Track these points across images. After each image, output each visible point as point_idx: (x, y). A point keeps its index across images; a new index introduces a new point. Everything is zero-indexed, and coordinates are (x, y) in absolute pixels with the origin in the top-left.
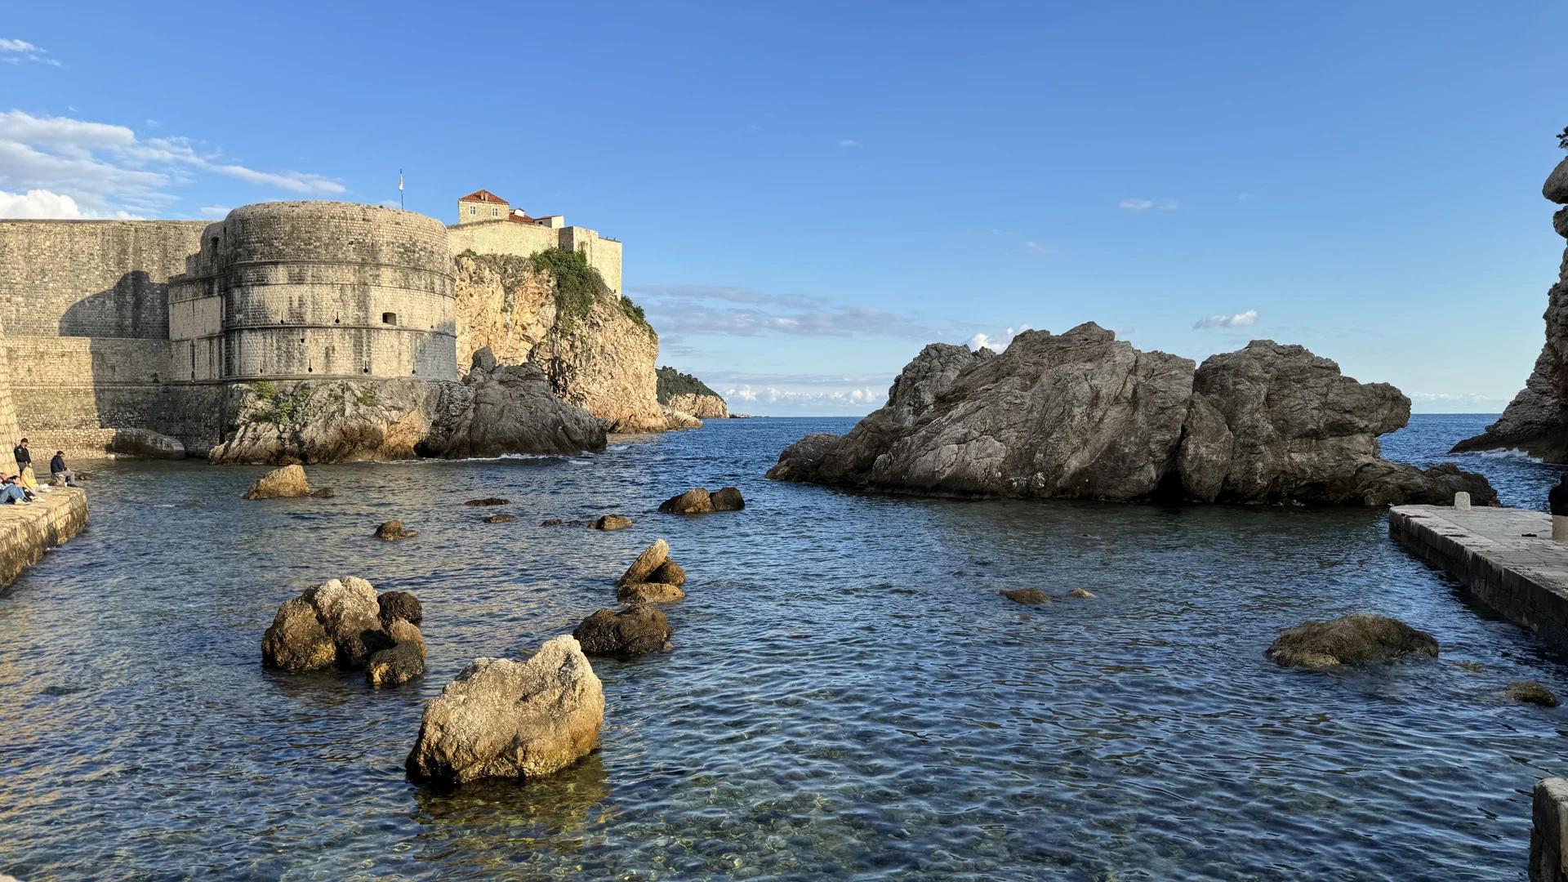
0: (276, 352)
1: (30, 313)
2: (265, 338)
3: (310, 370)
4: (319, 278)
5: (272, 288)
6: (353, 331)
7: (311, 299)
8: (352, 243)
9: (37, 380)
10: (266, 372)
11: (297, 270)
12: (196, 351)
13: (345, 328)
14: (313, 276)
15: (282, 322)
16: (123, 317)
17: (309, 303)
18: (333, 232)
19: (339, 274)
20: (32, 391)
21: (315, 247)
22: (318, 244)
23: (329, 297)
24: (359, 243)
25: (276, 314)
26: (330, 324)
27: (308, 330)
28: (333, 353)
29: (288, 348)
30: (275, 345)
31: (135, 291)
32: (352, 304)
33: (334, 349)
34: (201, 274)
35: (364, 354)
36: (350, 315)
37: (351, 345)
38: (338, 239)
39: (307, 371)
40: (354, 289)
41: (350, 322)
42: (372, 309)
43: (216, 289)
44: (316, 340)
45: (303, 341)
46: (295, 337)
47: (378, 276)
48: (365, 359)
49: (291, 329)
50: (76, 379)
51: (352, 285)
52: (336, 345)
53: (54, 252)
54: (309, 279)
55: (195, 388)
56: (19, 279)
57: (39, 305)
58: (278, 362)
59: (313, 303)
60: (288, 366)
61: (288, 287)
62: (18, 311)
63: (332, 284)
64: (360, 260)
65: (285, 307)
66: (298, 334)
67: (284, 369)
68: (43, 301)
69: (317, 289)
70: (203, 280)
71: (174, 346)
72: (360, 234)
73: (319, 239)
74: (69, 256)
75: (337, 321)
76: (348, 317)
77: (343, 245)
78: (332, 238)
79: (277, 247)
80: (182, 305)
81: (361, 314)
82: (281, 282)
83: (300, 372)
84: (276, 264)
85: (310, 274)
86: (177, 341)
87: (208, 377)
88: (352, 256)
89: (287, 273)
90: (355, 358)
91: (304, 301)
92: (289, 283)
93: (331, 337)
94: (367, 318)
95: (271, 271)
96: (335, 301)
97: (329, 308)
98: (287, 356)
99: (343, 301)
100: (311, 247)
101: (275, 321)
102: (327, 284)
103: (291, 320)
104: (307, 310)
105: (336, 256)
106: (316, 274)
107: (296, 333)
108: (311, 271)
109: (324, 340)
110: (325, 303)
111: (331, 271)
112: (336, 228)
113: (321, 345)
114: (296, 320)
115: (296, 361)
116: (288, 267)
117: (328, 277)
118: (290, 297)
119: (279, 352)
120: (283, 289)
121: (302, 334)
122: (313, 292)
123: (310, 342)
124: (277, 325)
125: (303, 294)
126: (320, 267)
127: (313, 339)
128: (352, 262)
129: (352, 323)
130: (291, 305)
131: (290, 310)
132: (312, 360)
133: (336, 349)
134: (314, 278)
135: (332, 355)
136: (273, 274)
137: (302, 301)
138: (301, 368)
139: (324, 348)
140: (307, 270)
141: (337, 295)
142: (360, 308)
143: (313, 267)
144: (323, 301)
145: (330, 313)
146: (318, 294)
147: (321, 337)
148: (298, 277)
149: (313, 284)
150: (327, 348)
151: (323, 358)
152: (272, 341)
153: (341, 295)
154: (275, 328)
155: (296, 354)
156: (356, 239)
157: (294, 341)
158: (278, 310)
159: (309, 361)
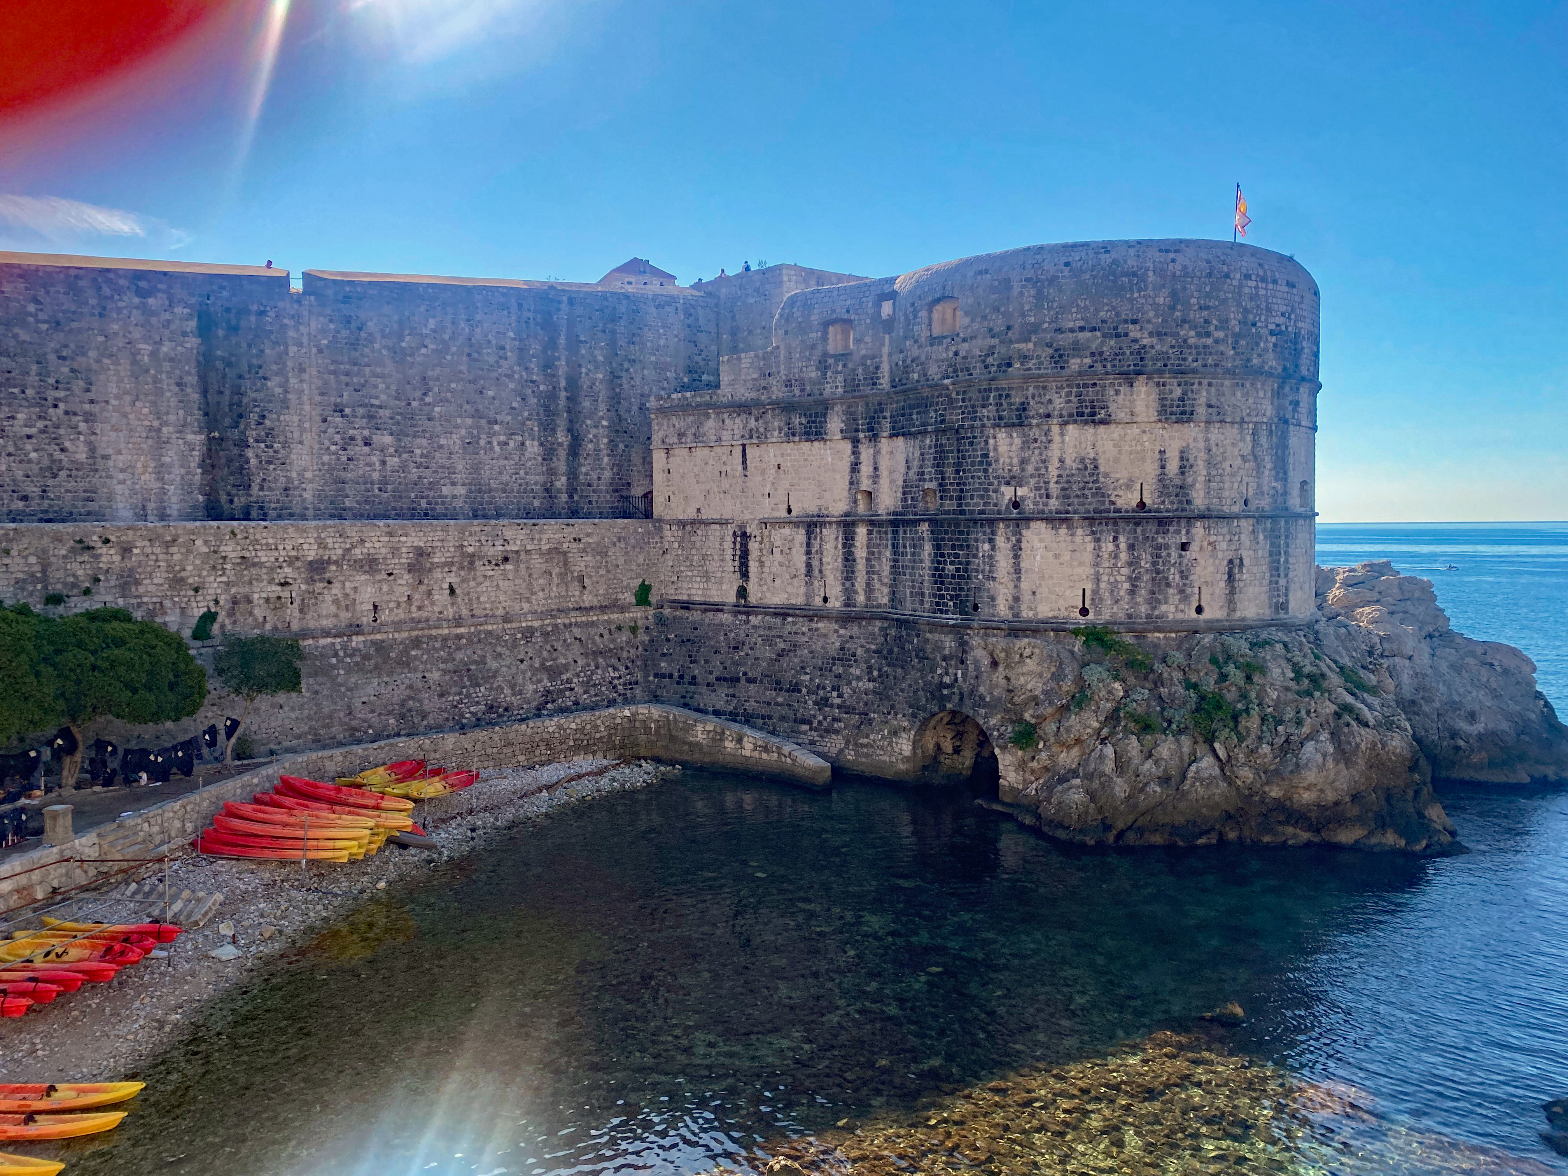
0: (1125, 571)
1: (404, 468)
2: (1098, 540)
3: (1199, 610)
4: (1219, 410)
5: (1114, 431)
6: (1268, 524)
7: (1202, 455)
8: (1272, 333)
9: (465, 612)
10: (1098, 613)
11: (1178, 392)
12: (753, 546)
13: (1260, 517)
14: (1210, 406)
15: (1142, 505)
16: (552, 472)
17: (1200, 462)
18: (1246, 311)
19: (1251, 401)
20: (459, 637)
21: (1217, 341)
22: (1220, 334)
23: (1237, 453)
24: (1280, 333)
25: (1129, 487)
26: (1236, 509)
27: (1198, 524)
28: (1240, 571)
29: (1154, 564)
30: (1124, 556)
31: (571, 421)
32: (1269, 465)
33: (1241, 564)
34: (778, 392)
35: (1282, 575)
36: (1265, 488)
37: (1265, 554)
38: (1254, 325)
39: (1194, 615)
40: (1271, 433)
41: (1265, 503)
42: (1291, 473)
43: (835, 424)
44: (1213, 546)
45: (1184, 547)
46: (1174, 539)
47: (1297, 403)
48: (1282, 582)
49: (1163, 523)
50: (526, 606)
51: (1270, 424)
52: (1245, 554)
53: (443, 342)
54: (1201, 411)
55: (754, 620)
56: (383, 397)
57: (418, 452)
58: (1132, 592)
59: (1209, 462)
60: (1154, 601)
61: (1159, 430)
62: (384, 463)
63: (1242, 422)
64: (1280, 369)
65: (1151, 469)
66: (1178, 532)
67: (1143, 609)
68: (424, 442)
69: (1215, 434)
70: (787, 408)
71: (670, 535)
72: (1283, 315)
73: (1224, 324)
74: (467, 350)
75: (1246, 503)
76: (1262, 493)
77: (1260, 338)
78: (1245, 323)
79: (1135, 341)
80: (701, 453)
81: (1279, 486)
82: (1139, 420)
83: (1180, 616)
84: (1129, 377)
85: (1202, 400)
86: (682, 524)
87: (800, 601)
88: (1272, 362)
89: (1154, 396)
90: (1271, 582)
91: (1191, 461)
92: (1160, 421)
93: (1237, 538)
94: (1285, 493)
95: (1117, 392)
96: (1244, 458)
97: (1233, 475)
98: (1154, 579)
99: (1255, 458)
100: (1209, 341)
101: (1120, 503)
102: (1233, 423)
103: (1163, 502)
104: (1195, 480)
105: (1249, 360)
106: (1213, 402)
107: (1171, 529)
108: (1204, 394)
109: (1224, 545)
110: (1228, 463)
111: (1239, 394)
112: (1251, 299)
113: (1220, 555)
114: (1172, 503)
115: (1171, 591)
116: (1158, 384)
117: (1235, 406)
118: (1160, 452)
119: (1134, 571)
120: (1144, 432)
121: (1184, 532)
122: (1207, 440)
123: (1201, 548)
124: (1127, 512)
125: (1188, 445)
126: (1222, 385)
127: (1205, 543)
128: (1270, 375)
129: (1267, 508)
130: (1163, 467)
131: (1160, 480)
132: (1203, 589)
133: (1245, 562)
134: (1210, 410)
135: (1238, 576)
136: (1120, 398)
137: (1188, 460)
138: (1181, 607)
139: (1225, 563)
140: (1198, 392)
141: (1246, 447)
142: (1278, 473)
143: (1210, 385)
144: (1225, 459)
145: (1236, 485)
146: (1217, 445)
147: (1220, 538)
148: (1178, 406)
149: (1208, 422)
150: (1231, 562)
151: (1222, 584)
152: (1117, 546)
153: (1253, 447)
154: (1127, 520)
155: (1171, 577)
156: (1278, 325)
157: (1167, 547)
158: (1131, 480)
159: (1196, 590)
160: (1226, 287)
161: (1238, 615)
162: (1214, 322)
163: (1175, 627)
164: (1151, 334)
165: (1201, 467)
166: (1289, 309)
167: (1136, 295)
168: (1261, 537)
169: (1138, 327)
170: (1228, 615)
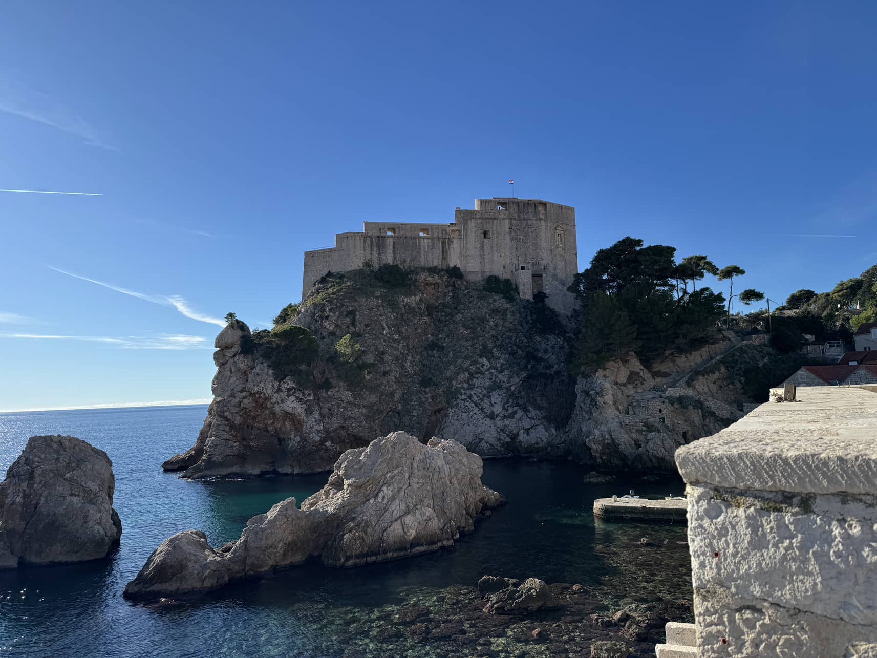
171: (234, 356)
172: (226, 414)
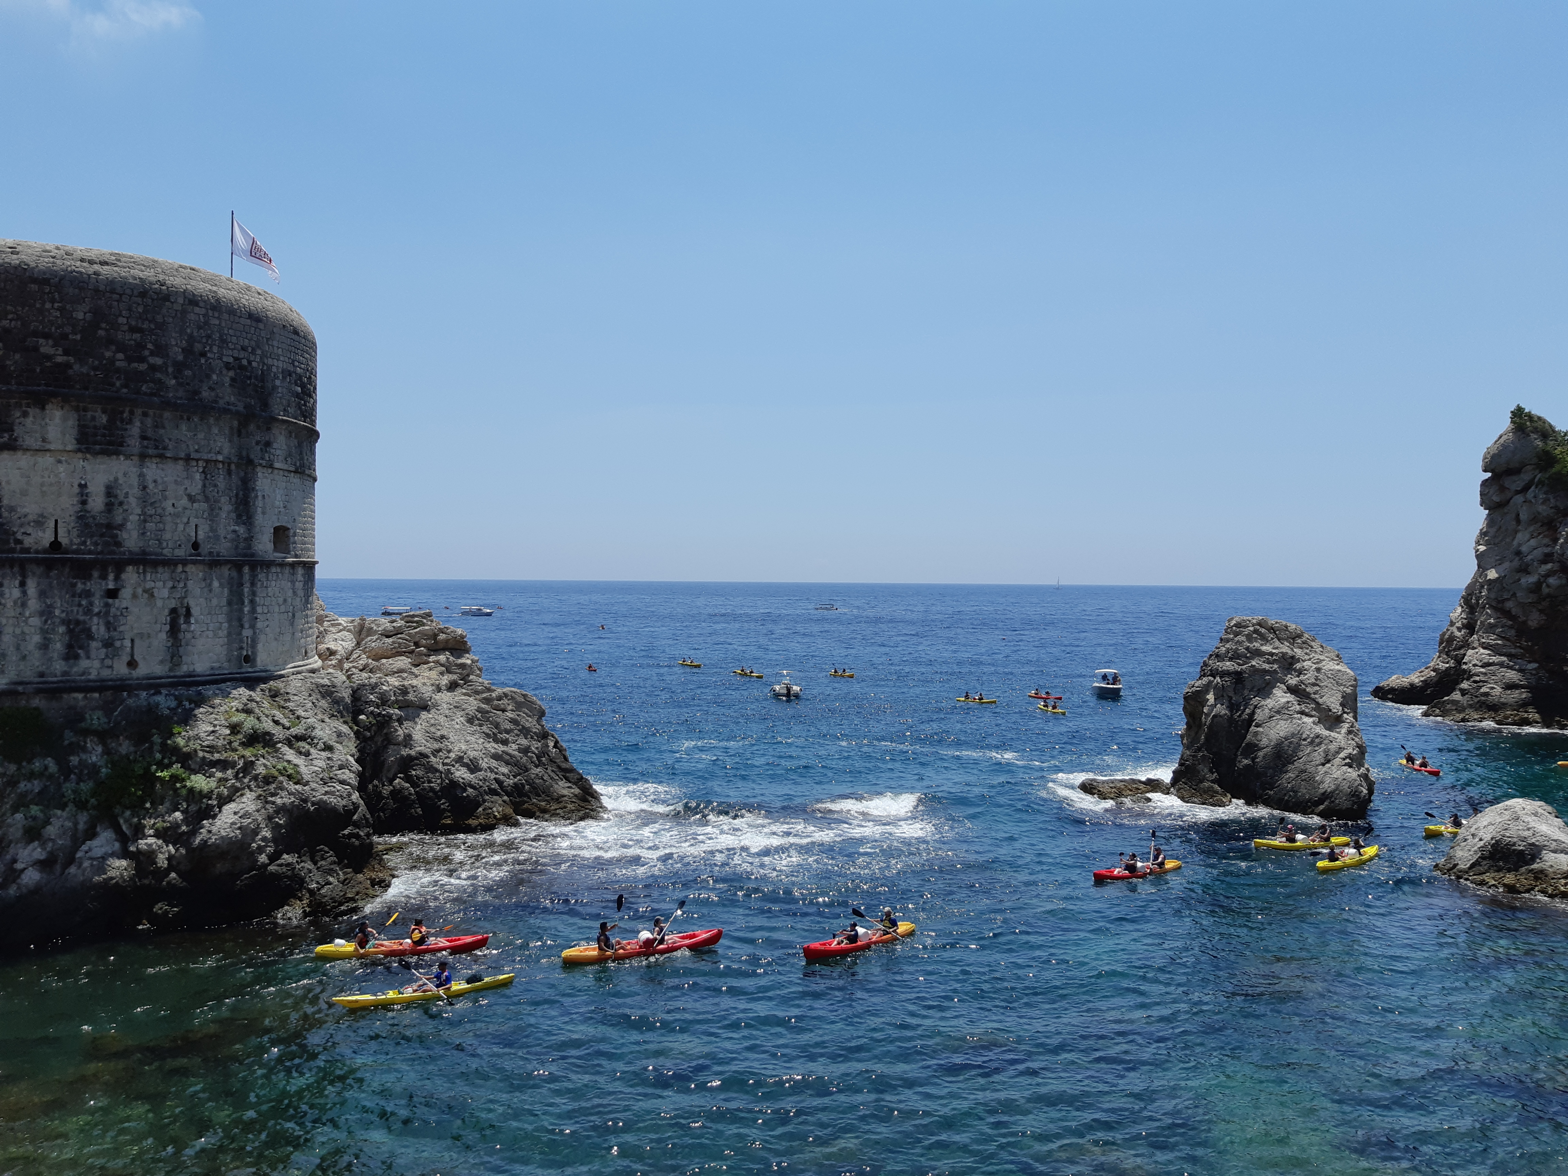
0: (35, 621)
3: (132, 665)
4: (158, 443)
6: (225, 571)
7: (136, 491)
8: (228, 367)
11: (103, 419)
13: (214, 563)
14: (144, 438)
17: (132, 500)
18: (191, 339)
19: (201, 436)
21: (153, 368)
22: (158, 361)
23: (181, 492)
24: (242, 367)
25: (39, 523)
26: (180, 553)
27: (130, 568)
28: (187, 622)
29: (72, 612)
30: (33, 604)
32: (226, 507)
33: (188, 614)
35: (247, 625)
36: (222, 532)
37: (224, 601)
38: (203, 354)
39: (124, 671)
40: (229, 472)
41: (224, 548)
42: (259, 519)
44: (150, 593)
45: (113, 594)
46: (97, 586)
47: (268, 444)
48: (247, 632)
49: (83, 566)
51: (227, 463)
52: (192, 603)
54: (134, 443)
58: (44, 646)
59: (145, 500)
60: (71, 655)
61: (78, 461)
63: (188, 459)
64: (241, 406)
65: (67, 505)
66: (104, 577)
67: (58, 666)
69: (152, 470)
72: (244, 349)
73: (161, 350)
75: (196, 546)
76: (217, 538)
77: (212, 370)
78: (191, 352)
79: (47, 357)
81: (241, 530)
82: (52, 447)
83: (106, 673)
84: (39, 398)
85: (136, 430)
88: (228, 396)
89: (72, 422)
90: (229, 634)
91: (121, 497)
92: (79, 450)
93: (182, 585)
94: (249, 539)
95: (25, 415)
96: (191, 499)
97: (177, 515)
98: (70, 631)
99: (207, 499)
100: (143, 367)
101: (28, 542)
102: (176, 459)
103: (84, 543)
104: (125, 520)
105: (197, 392)
106: (150, 433)
107: (96, 574)
108: (138, 424)
109: (165, 593)
110: (170, 503)
111: (184, 428)
112: (199, 328)
113: (159, 603)
114: (96, 544)
115: (94, 644)
116: (77, 409)
117: (178, 441)
118: (80, 485)
119: (46, 621)
120: (60, 462)
121: (111, 576)
122: (141, 475)
123: (135, 596)
124: (37, 552)
125: (116, 479)
126: (161, 416)
127: (140, 590)
128: (226, 411)
129: (224, 552)
130: (84, 503)
131: (80, 518)
132: (137, 642)
133: (192, 611)
134: (145, 443)
135: (183, 627)
136: (29, 421)
137: (116, 496)
138: (108, 662)
139: (166, 612)
140: (130, 422)
141: (196, 485)
142: (239, 516)
143: (145, 414)
144: (165, 498)
145: (181, 527)
146: (155, 481)
147: (160, 584)
148: (104, 435)
149: (143, 457)
150: (173, 611)
151: (163, 636)
152: (24, 593)
153: (204, 486)
154: (37, 562)
155: (94, 628)
156: (236, 359)
157: (88, 594)
158: (42, 515)
159: (127, 643)
160: (164, 311)
161: (184, 669)
162: (150, 346)
163: (101, 686)
164: (66, 353)
165: (134, 505)
166: (253, 343)
167: (48, 305)
168: (216, 584)
169: (51, 342)
170: (170, 670)
171: (1525, 489)
172: (1509, 605)
